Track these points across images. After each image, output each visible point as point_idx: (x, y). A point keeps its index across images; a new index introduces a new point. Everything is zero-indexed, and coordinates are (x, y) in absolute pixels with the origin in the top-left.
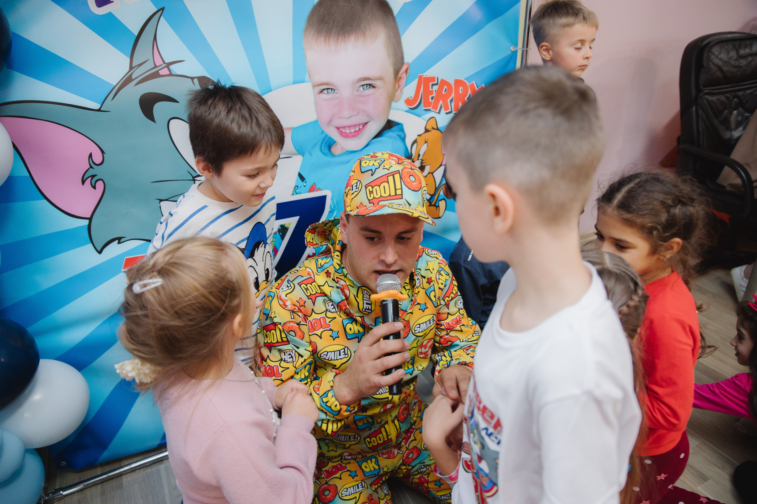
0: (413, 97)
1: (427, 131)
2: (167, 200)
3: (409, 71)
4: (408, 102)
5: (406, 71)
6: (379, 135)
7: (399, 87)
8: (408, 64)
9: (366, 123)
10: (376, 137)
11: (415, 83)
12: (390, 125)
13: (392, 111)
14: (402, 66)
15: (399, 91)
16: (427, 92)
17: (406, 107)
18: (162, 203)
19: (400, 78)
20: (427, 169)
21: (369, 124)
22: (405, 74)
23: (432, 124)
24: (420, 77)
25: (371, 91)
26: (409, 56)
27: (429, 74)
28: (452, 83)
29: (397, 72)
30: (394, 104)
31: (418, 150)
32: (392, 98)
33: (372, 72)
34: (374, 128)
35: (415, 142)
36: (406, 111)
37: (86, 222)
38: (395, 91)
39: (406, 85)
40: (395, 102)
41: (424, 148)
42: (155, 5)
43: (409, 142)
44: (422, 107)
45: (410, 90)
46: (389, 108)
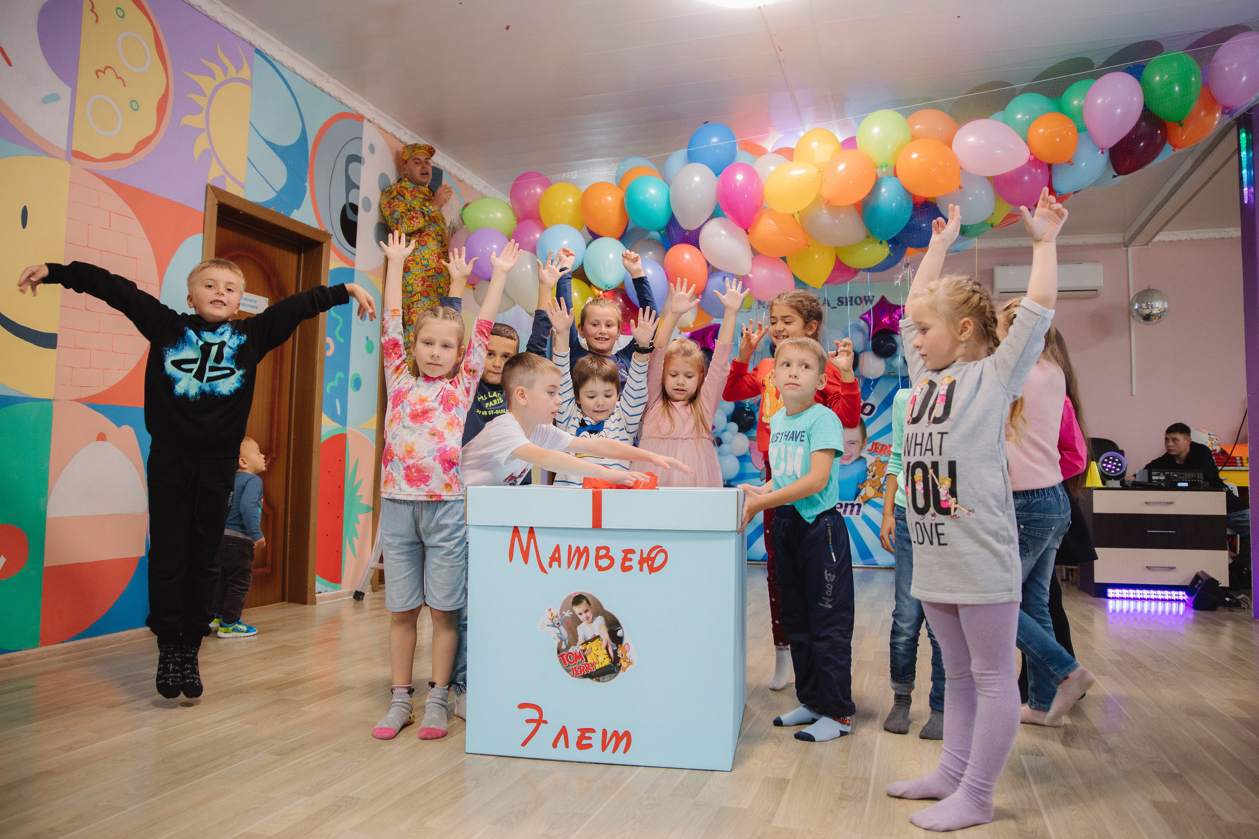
1: (876, 461)
3: (868, 440)
4: (868, 450)
6: (857, 460)
8: (868, 437)
9: (851, 456)
11: (871, 444)
12: (861, 458)
14: (865, 438)
16: (876, 448)
17: (867, 452)
19: (864, 442)
20: (877, 477)
23: (878, 459)
24: (873, 443)
25: (853, 445)
26: (868, 435)
27: (877, 441)
28: (887, 445)
29: (863, 440)
30: (862, 451)
31: (872, 468)
32: (861, 448)
33: (854, 439)
34: (854, 458)
37: (760, 471)
38: (862, 446)
41: (874, 468)
43: (868, 465)
44: (874, 453)
45: (869, 446)
46: (861, 452)
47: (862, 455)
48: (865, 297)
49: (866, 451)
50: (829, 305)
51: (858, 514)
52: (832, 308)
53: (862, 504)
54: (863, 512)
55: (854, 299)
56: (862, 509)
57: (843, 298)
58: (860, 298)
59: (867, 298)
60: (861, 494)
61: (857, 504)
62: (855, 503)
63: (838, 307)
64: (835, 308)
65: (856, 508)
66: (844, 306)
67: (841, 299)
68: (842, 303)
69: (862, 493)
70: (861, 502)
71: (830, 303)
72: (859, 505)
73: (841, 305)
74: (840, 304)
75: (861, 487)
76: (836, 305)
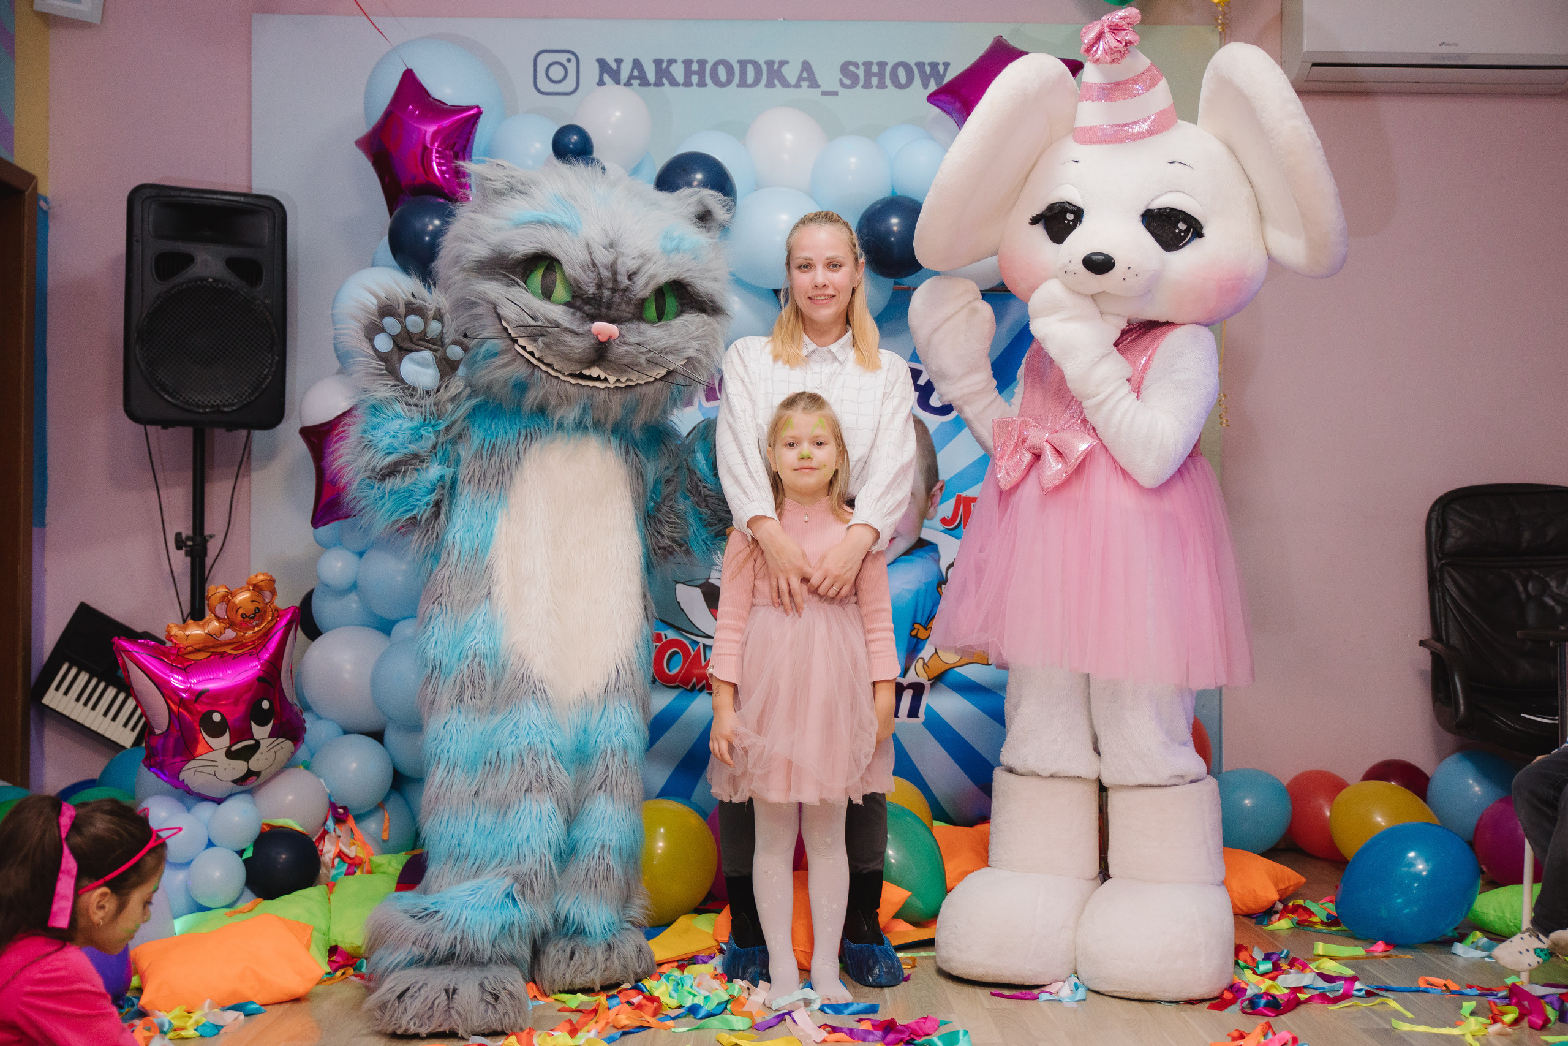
0: (950, 517)
2: (683, 583)
3: (944, 489)
4: (944, 521)
5: (941, 489)
6: (908, 553)
7: (932, 504)
8: (943, 481)
10: (904, 554)
11: (953, 501)
12: (921, 544)
13: (924, 529)
14: (936, 483)
15: (932, 509)
16: (969, 514)
17: (942, 527)
18: (679, 586)
19: (934, 495)
21: (896, 539)
22: (939, 492)
24: (959, 497)
26: (944, 475)
27: (969, 493)
29: (929, 489)
30: (926, 522)
32: (924, 516)
34: (903, 545)
35: (951, 565)
36: (941, 531)
38: (928, 507)
39: (941, 502)
40: (928, 520)
42: (703, 415)
43: (943, 565)
44: (962, 529)
45: (946, 509)
46: (921, 526)
47: (926, 534)
48: (920, 65)
49: (936, 522)
50: (814, 84)
51: (913, 712)
52: (824, 93)
53: (927, 684)
54: (928, 707)
55: (888, 69)
56: (927, 700)
57: (856, 65)
58: (906, 66)
59: (928, 69)
60: (921, 655)
61: (912, 686)
62: (905, 681)
63: (841, 90)
64: (835, 93)
65: (907, 697)
66: (859, 87)
67: (852, 68)
68: (855, 79)
69: (926, 652)
70: (923, 679)
71: (820, 82)
72: (918, 690)
73: (852, 86)
74: (847, 82)
75: (922, 634)
76: (836, 87)
